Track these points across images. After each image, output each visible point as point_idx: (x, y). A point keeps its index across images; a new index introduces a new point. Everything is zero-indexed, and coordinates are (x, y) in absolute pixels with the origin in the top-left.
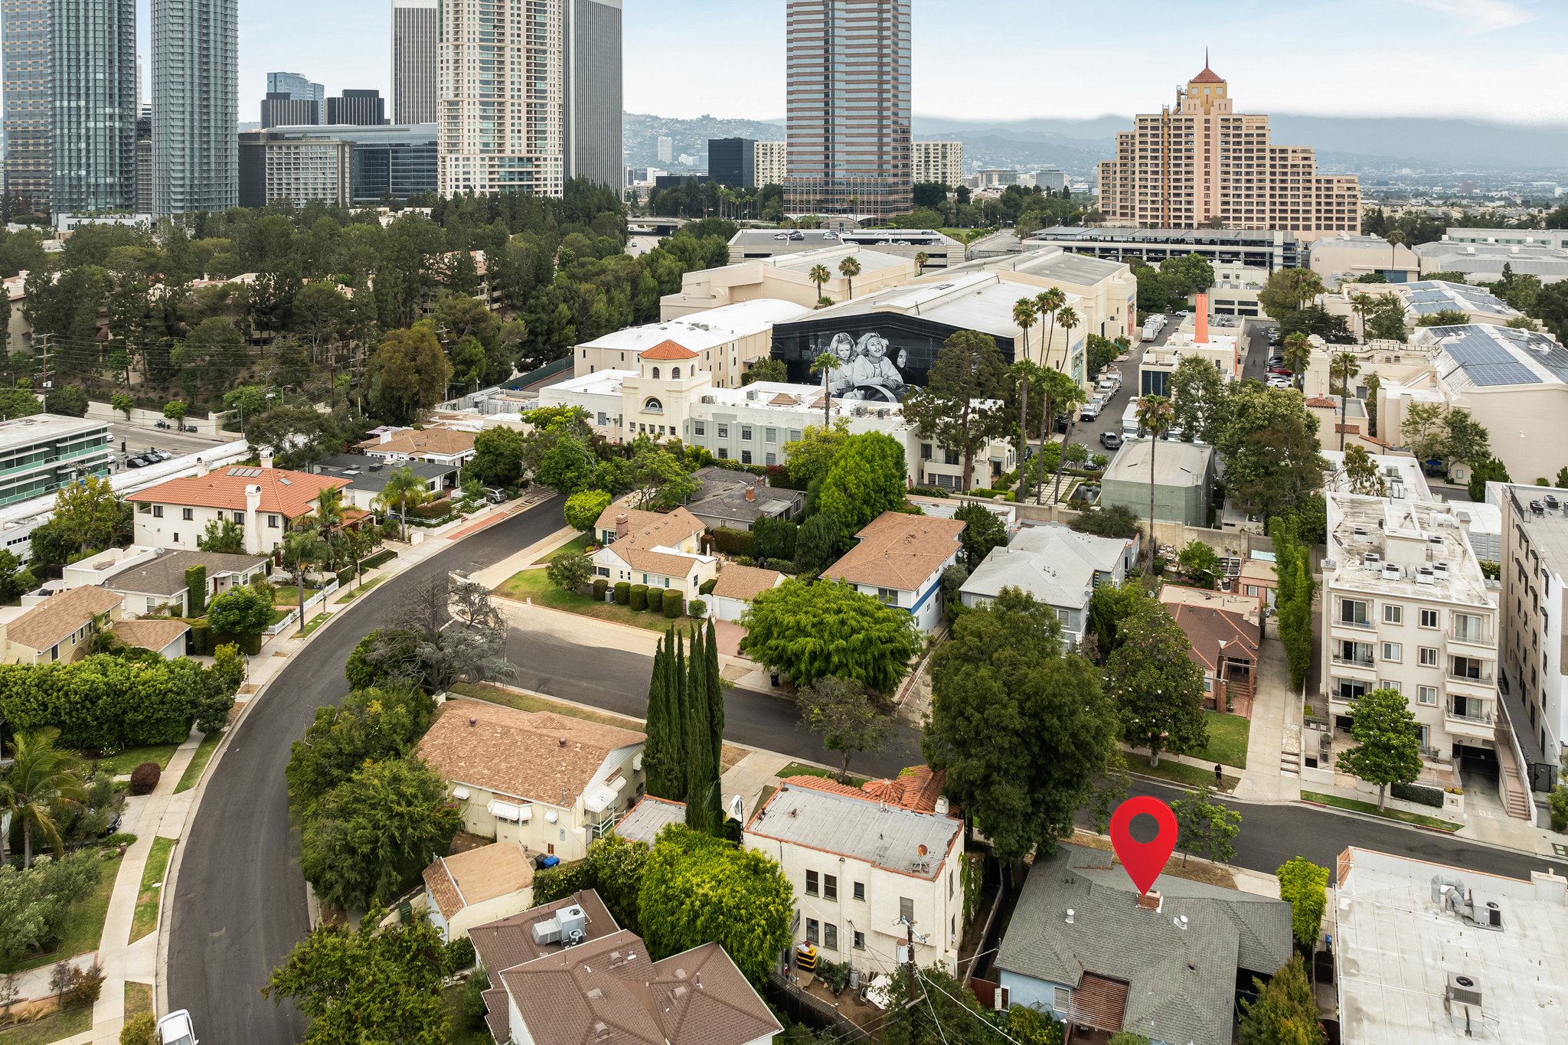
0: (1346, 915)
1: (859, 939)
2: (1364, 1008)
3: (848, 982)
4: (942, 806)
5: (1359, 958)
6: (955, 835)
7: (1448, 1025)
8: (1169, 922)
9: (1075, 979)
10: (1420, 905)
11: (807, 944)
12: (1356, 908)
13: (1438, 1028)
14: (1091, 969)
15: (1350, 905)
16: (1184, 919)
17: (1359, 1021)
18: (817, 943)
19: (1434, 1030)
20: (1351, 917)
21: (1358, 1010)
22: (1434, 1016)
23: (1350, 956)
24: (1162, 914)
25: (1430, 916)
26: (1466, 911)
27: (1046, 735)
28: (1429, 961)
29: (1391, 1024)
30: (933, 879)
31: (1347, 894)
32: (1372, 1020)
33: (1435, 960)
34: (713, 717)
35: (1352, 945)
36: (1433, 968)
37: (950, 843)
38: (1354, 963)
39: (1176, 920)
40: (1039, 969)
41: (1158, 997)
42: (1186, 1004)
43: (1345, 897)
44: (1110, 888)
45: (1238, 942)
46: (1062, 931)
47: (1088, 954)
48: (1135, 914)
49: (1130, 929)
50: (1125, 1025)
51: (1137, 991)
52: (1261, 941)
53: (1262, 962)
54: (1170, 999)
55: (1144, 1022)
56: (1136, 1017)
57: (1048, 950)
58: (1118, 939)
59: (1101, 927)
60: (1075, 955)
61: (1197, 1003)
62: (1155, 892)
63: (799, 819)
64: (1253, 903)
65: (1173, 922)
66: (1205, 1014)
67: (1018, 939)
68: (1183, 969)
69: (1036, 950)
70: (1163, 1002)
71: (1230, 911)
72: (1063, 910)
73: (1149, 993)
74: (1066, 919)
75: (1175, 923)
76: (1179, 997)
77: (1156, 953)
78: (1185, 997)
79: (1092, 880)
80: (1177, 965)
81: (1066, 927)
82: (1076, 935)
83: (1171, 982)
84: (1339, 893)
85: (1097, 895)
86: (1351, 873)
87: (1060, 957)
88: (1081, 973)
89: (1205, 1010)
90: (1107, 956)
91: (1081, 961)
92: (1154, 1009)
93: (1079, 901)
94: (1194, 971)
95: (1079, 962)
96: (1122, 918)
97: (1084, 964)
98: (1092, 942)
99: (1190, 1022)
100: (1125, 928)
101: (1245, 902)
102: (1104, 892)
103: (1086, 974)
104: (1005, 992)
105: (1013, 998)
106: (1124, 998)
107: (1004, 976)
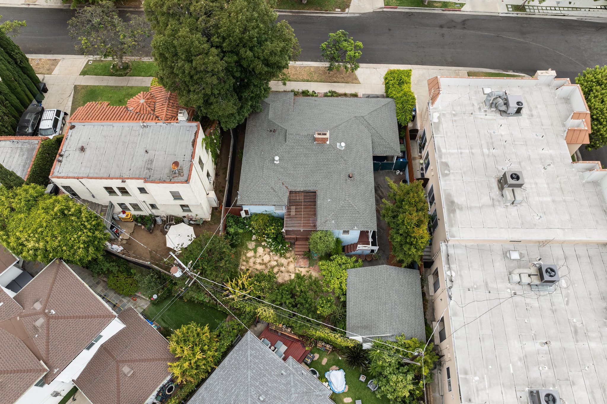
0: (438, 126)
1: (153, 206)
2: (456, 200)
3: (155, 222)
5: (449, 161)
7: (500, 198)
8: (335, 149)
10: (477, 107)
12: (443, 119)
13: (496, 203)
14: (293, 189)
15: (439, 118)
16: (343, 145)
17: (454, 211)
19: (493, 205)
20: (441, 128)
21: (453, 203)
22: (493, 195)
23: (444, 159)
24: (330, 144)
25: (483, 113)
26: (504, 108)
28: (486, 151)
29: (471, 208)
30: (188, 182)
31: (436, 109)
32: (461, 209)
33: (489, 149)
35: (444, 151)
36: (488, 155)
38: (446, 165)
39: (338, 144)
40: (264, 200)
41: (334, 203)
42: (350, 205)
43: (435, 112)
44: (298, 134)
45: (371, 142)
46: (274, 170)
47: (290, 181)
48: (314, 148)
49: (313, 159)
50: (318, 226)
51: (321, 199)
52: (383, 137)
53: (384, 149)
54: (341, 205)
55: (328, 222)
56: (323, 220)
57: (268, 187)
58: (306, 167)
59: (296, 162)
60: (283, 183)
61: (356, 201)
62: (325, 134)
63: (88, 151)
64: (376, 110)
65: (336, 147)
66: (361, 207)
67: (249, 183)
68: (346, 180)
69: (260, 189)
70: (337, 207)
71: (365, 122)
72: (273, 156)
73: (329, 200)
74: (275, 162)
75: (338, 147)
76: (346, 202)
77: (329, 170)
78: (350, 201)
79: (286, 128)
80: (342, 178)
81: (276, 167)
82: (282, 171)
83: (341, 191)
84: (432, 109)
85: (291, 141)
86: (440, 96)
87: (275, 189)
88: (288, 194)
89: (361, 204)
90: (301, 179)
91: (287, 186)
92: (333, 213)
93: (281, 148)
94: (352, 179)
95: (286, 187)
96: (308, 152)
97: (289, 187)
98: (292, 173)
99: (354, 216)
100: (310, 159)
101: (372, 112)
102: (295, 138)
103: (291, 192)
104: (246, 211)
105: (251, 212)
106: (314, 202)
107: (244, 206)
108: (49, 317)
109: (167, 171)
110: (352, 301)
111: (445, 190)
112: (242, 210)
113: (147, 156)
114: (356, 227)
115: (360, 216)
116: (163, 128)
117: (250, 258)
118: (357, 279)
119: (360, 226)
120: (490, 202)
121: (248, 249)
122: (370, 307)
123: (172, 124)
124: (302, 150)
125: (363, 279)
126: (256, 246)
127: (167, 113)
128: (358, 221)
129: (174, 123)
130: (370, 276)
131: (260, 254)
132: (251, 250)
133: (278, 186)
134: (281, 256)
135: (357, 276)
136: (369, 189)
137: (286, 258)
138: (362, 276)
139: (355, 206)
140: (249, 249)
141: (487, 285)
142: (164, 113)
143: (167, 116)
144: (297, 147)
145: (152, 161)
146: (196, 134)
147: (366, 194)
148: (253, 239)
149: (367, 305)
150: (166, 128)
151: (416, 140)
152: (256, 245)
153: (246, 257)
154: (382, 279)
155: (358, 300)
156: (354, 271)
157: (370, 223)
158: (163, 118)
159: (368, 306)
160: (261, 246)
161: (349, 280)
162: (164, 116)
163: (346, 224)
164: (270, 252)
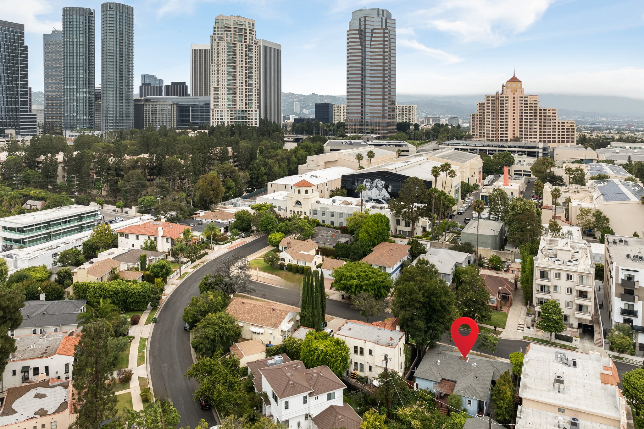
0: (527, 362)
1: (371, 368)
2: (528, 385)
3: (367, 383)
4: (398, 328)
5: (529, 373)
6: (402, 337)
7: (554, 389)
8: (470, 365)
9: (439, 380)
10: (552, 360)
11: (354, 370)
12: (531, 361)
13: (551, 391)
14: (444, 377)
15: (529, 360)
16: (475, 364)
17: (526, 388)
18: (357, 370)
20: (529, 363)
21: (526, 386)
22: (550, 388)
23: (526, 372)
24: (468, 362)
25: (555, 363)
26: (566, 362)
27: (432, 304)
29: (536, 389)
30: (394, 348)
31: (528, 357)
32: (530, 388)
33: (553, 374)
34: (323, 304)
37: (400, 339)
38: (527, 374)
39: (473, 364)
40: (427, 377)
41: (464, 385)
44: (452, 355)
45: (493, 372)
47: (444, 373)
48: (459, 362)
49: (458, 367)
50: (454, 392)
51: (458, 383)
54: (469, 385)
55: (460, 391)
56: (457, 390)
57: (431, 372)
58: (454, 369)
59: (448, 366)
60: (439, 373)
61: (477, 386)
63: (352, 331)
67: (422, 369)
68: (474, 377)
69: (427, 372)
70: (466, 386)
71: (491, 364)
72: (437, 360)
73: (462, 384)
74: (437, 363)
76: (472, 384)
77: (465, 373)
79: (446, 353)
80: (472, 376)
81: (437, 365)
82: (440, 368)
83: (470, 381)
84: (526, 357)
85: (448, 357)
87: (435, 374)
88: (441, 378)
89: (480, 389)
90: (450, 374)
91: (441, 375)
92: (463, 388)
93: (442, 358)
94: (477, 378)
96: (455, 363)
98: (445, 370)
99: (474, 391)
100: (456, 366)
101: (497, 362)
102: (450, 356)
103: (443, 379)
104: (417, 384)
105: (419, 387)
106: (454, 386)
107: (417, 379)
108: (319, 375)
111: (523, 381)
112: (415, 382)
114: (475, 397)
115: (478, 392)
116: (387, 331)
118: (471, 422)
119: (478, 396)
120: (547, 390)
123: (392, 331)
124: (452, 362)
133: (437, 374)
135: (471, 420)
136: (486, 386)
139: (476, 388)
141: (540, 424)
143: (390, 328)
144: (450, 360)
145: (380, 340)
147: (484, 387)
150: (389, 331)
157: (483, 397)
161: (466, 421)
163: (469, 394)
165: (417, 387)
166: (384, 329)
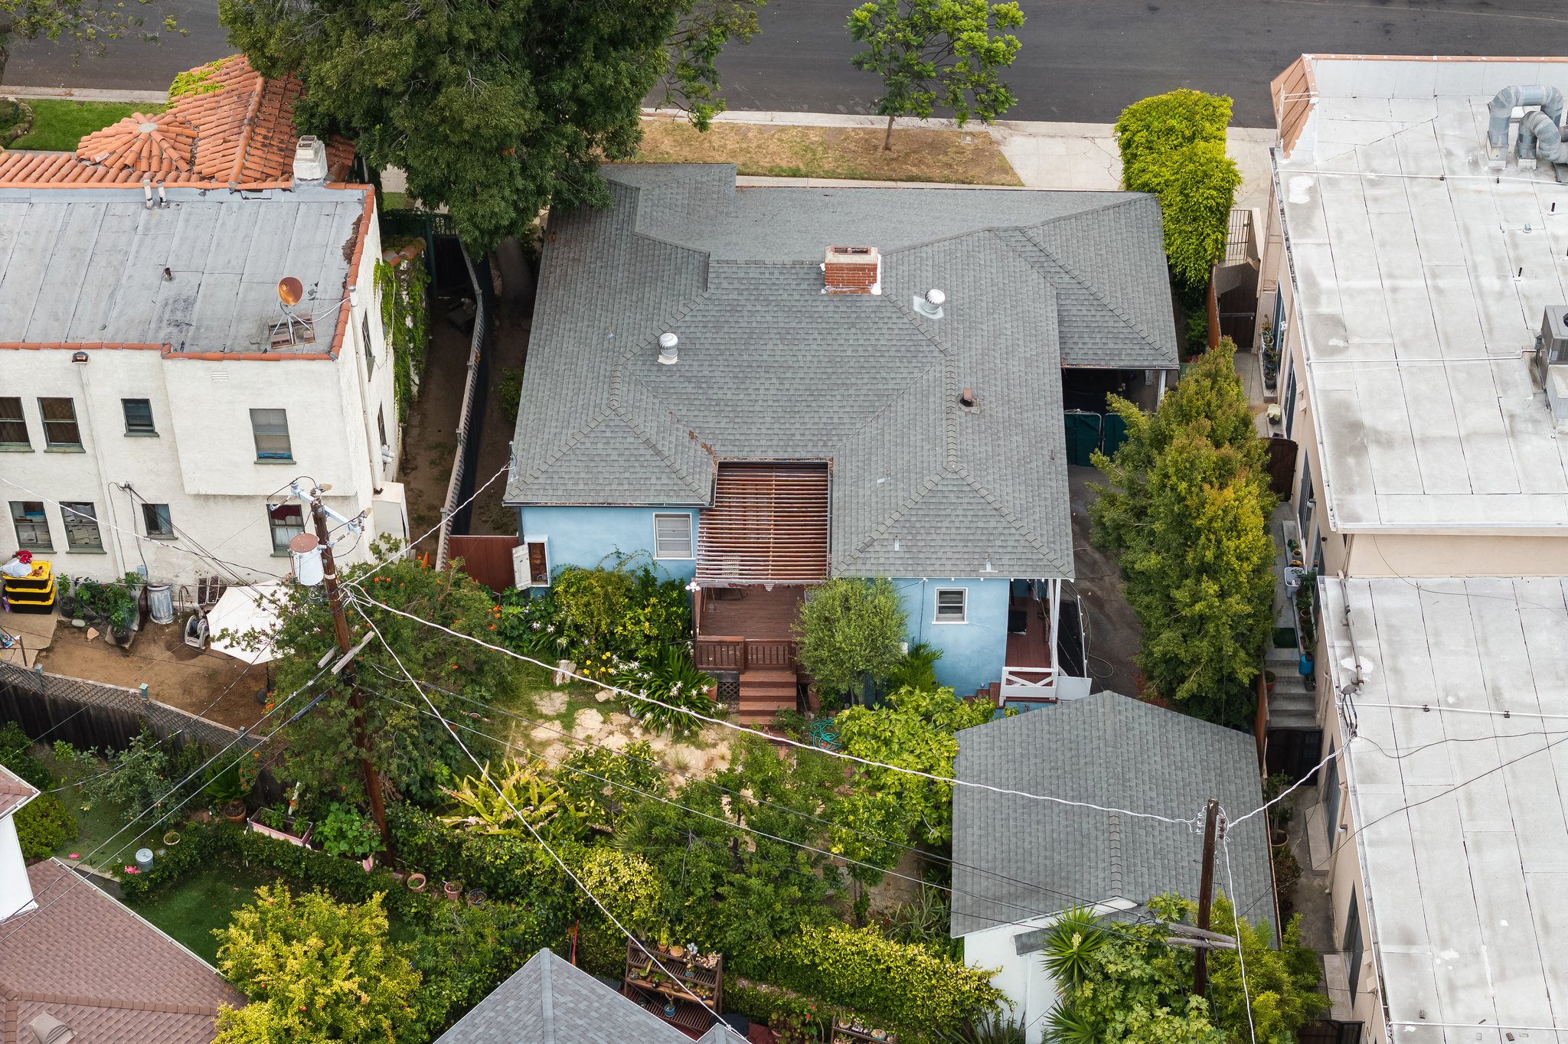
0: (1306, 214)
1: (155, 519)
2: (1367, 419)
4: (310, 163)
5: (1348, 311)
6: (359, 225)
7: (1541, 414)
8: (904, 312)
9: (702, 490)
10: (1462, 157)
11: (24, 557)
12: (1327, 195)
13: (1520, 426)
14: (733, 456)
15: (1312, 191)
16: (937, 296)
17: (1360, 450)
18: (48, 547)
19: (1513, 433)
20: (1318, 220)
21: (1356, 427)
22: (1511, 403)
23: (1324, 309)
24: (885, 296)
25: (1485, 176)
28: (1491, 282)
29: (1425, 441)
30: (328, 353)
31: (1301, 169)
32: (1386, 442)
33: (1502, 277)
35: (1325, 282)
36: (1501, 295)
37: (352, 252)
39: (918, 302)
40: (614, 487)
41: (900, 486)
42: (967, 488)
43: (1300, 174)
44: (755, 262)
45: (1055, 314)
46: (655, 389)
47: (723, 425)
48: (820, 309)
49: (815, 347)
50: (834, 564)
51: (848, 481)
52: (1106, 301)
53: (1111, 346)
54: (929, 485)
55: (878, 548)
56: (857, 542)
57: (632, 440)
58: (789, 375)
59: (746, 357)
60: (691, 434)
61: (990, 478)
62: (866, 252)
64: (1076, 217)
65: (911, 308)
66: (1010, 498)
67: (553, 430)
68: (949, 411)
69: (600, 446)
70: (914, 495)
71: (1029, 248)
72: (651, 338)
73: (880, 481)
74: (661, 360)
75: (916, 308)
76: (950, 476)
77: (880, 386)
78: (964, 473)
79: (705, 249)
80: (932, 406)
81: (663, 378)
82: (689, 390)
83: (926, 447)
84: (1285, 167)
85: (725, 285)
86: (1312, 116)
87: (659, 447)
88: (714, 469)
89: (1010, 490)
90: (768, 420)
91: (709, 443)
92: (896, 516)
93: (686, 311)
94: (973, 409)
95: (704, 446)
96: (793, 325)
97: (717, 448)
98: (729, 396)
99: (980, 524)
100: (802, 347)
101: (1059, 219)
102: (742, 275)
103: (723, 466)
104: (537, 551)
105: (558, 558)
106: (820, 501)
107: (529, 520)
109: (248, 328)
110: (977, 822)
111: (1326, 393)
112: (519, 542)
113: (168, 290)
114: (989, 568)
115: (1005, 524)
116: (230, 209)
117: (545, 744)
118: (997, 752)
119: (1005, 562)
120: (1501, 425)
121: (536, 716)
122: (1048, 827)
123: (265, 194)
124: (769, 319)
125: (1018, 750)
126: (572, 708)
127: (248, 164)
128: (998, 543)
129: (273, 192)
130: (1047, 736)
131: (590, 732)
132: (548, 718)
133: (673, 439)
134: (678, 737)
135: (997, 744)
136: (1045, 452)
137: (699, 746)
138: (1018, 739)
139: (984, 492)
140: (542, 716)
142: (236, 164)
143: (246, 172)
144: (750, 308)
145: (189, 303)
146: (357, 224)
147: (1034, 465)
148: (558, 681)
149: (1034, 826)
150: (240, 208)
151: (1254, 350)
152: (569, 704)
153: (530, 743)
154: (1095, 733)
155: (998, 816)
156: (985, 731)
157: (1045, 550)
158: (232, 178)
159: (1040, 827)
160: (591, 708)
161: (963, 763)
162: (235, 170)
163: (949, 555)
164: (630, 726)
165: (538, 569)
166: (189, 191)
